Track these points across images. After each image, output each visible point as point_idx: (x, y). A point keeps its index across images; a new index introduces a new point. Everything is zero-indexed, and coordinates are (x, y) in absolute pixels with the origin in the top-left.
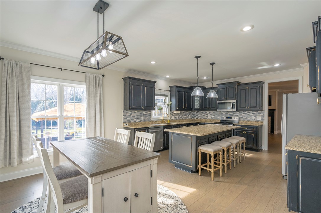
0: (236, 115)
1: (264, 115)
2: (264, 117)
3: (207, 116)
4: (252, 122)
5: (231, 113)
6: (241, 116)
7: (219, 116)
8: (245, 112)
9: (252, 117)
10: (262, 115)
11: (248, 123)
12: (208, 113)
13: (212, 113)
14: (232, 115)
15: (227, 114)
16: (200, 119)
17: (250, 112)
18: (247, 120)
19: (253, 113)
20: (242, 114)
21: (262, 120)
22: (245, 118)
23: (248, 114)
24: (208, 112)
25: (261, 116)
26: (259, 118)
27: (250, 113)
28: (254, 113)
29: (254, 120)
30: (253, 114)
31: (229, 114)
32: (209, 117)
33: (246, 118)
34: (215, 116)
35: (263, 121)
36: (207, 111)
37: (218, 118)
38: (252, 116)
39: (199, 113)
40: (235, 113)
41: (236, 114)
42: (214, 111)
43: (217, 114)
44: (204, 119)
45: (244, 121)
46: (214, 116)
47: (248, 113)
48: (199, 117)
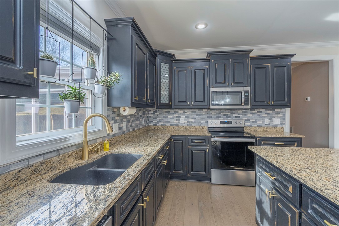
0: (236, 117)
1: (284, 115)
2: (284, 119)
3: (179, 120)
4: (265, 129)
5: (227, 114)
6: (246, 119)
7: (204, 119)
8: (253, 112)
9: (265, 119)
10: (282, 115)
11: (259, 130)
12: (181, 114)
13: (188, 113)
14: (230, 117)
15: (220, 115)
16: (163, 125)
17: (261, 110)
18: (255, 125)
19: (266, 112)
20: (248, 115)
21: (281, 124)
22: (253, 122)
23: (259, 115)
24: (180, 112)
25: (280, 117)
26: (276, 121)
27: (261, 112)
28: (268, 112)
29: (269, 124)
30: (266, 115)
31: (224, 115)
32: (183, 120)
33: (255, 122)
34: (195, 119)
35: (284, 126)
36: (177, 110)
37: (202, 123)
38: (265, 117)
39: (160, 114)
40: (235, 113)
41: (237, 115)
42: (193, 110)
43: (200, 115)
44: (171, 125)
45: (251, 126)
46: (192, 119)
47: (258, 112)
48: (160, 121)
